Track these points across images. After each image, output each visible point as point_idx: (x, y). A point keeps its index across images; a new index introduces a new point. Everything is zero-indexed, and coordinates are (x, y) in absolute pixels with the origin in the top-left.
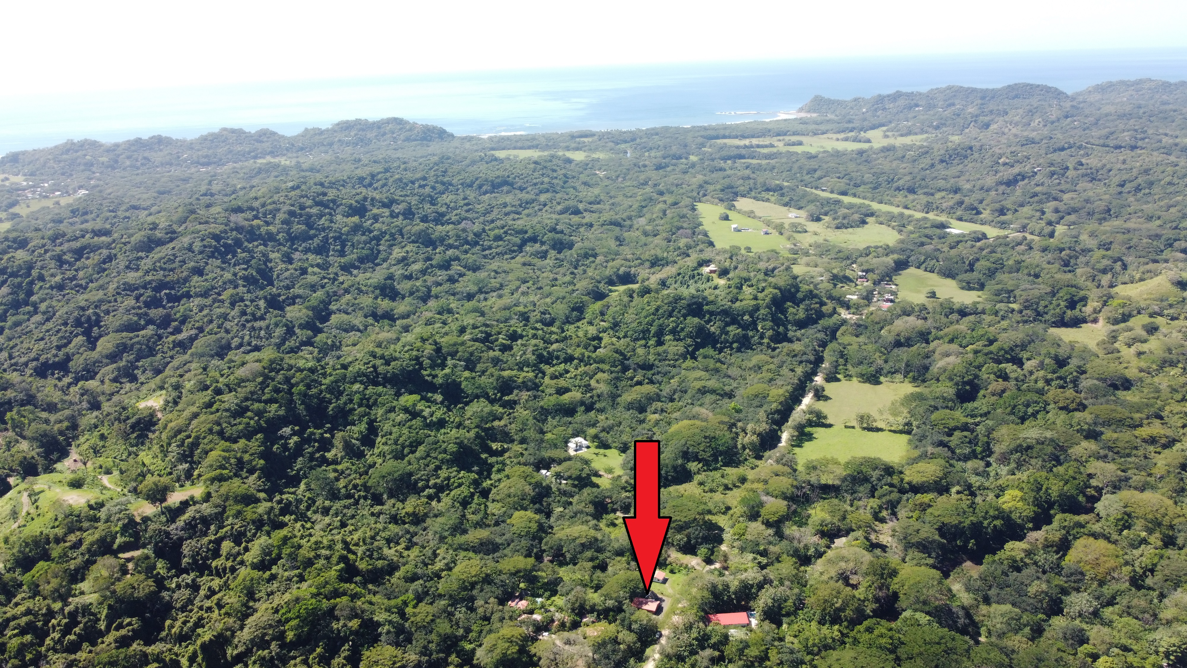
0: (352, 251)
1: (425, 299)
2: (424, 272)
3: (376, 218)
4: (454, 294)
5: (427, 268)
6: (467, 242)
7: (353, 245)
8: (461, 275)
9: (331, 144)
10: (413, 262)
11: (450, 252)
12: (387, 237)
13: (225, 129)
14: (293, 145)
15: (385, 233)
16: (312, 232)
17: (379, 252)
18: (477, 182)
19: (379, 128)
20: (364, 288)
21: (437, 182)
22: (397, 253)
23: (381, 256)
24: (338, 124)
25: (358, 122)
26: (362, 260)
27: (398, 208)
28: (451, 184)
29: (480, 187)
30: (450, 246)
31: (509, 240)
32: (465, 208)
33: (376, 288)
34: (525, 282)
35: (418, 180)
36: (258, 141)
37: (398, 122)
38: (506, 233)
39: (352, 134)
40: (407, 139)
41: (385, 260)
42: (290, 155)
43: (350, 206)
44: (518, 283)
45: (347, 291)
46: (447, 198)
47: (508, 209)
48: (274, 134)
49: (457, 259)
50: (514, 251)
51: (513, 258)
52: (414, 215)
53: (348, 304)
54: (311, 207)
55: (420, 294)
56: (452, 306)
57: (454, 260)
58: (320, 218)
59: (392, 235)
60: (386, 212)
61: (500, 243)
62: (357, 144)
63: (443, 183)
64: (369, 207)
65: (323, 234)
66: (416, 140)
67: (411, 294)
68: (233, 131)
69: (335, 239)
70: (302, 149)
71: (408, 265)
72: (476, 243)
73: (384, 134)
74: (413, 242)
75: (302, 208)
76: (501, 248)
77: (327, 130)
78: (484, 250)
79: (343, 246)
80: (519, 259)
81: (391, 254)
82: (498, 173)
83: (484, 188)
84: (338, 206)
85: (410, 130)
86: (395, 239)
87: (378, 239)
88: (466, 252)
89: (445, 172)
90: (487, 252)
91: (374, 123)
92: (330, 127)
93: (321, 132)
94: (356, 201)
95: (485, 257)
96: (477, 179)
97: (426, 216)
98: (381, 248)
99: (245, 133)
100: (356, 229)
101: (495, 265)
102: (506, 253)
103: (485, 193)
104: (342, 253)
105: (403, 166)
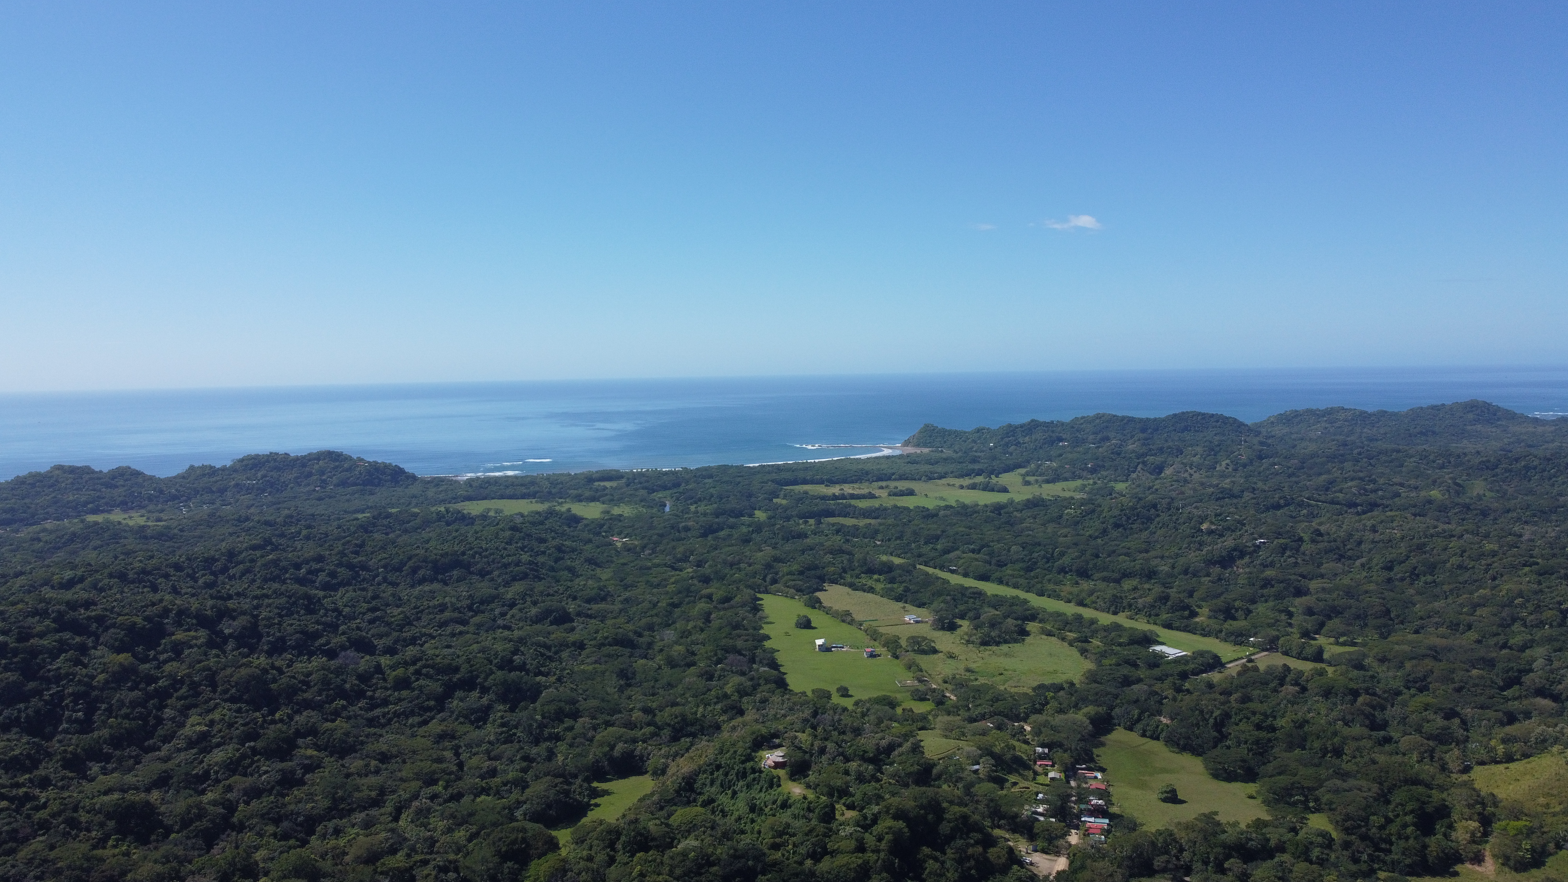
0: (104, 723)
1: (209, 839)
2: (233, 767)
3: (177, 650)
4: (277, 821)
5: (244, 756)
6: (342, 693)
7: (109, 711)
8: (309, 768)
9: (222, 491)
10: (218, 745)
11: (300, 719)
12: (184, 690)
13: (60, 468)
14: (161, 492)
15: (182, 682)
16: (32, 685)
17: (160, 721)
18: (410, 563)
19: (304, 465)
20: (84, 817)
21: (340, 565)
22: (194, 725)
23: (160, 732)
24: (242, 460)
25: (272, 457)
26: (117, 742)
27: (228, 628)
28: (364, 567)
29: (415, 570)
30: (308, 705)
31: (421, 688)
32: (369, 616)
33: (109, 816)
34: (431, 781)
35: (307, 562)
36: (108, 485)
37: (333, 457)
38: (418, 672)
39: (259, 475)
40: (343, 483)
41: (167, 739)
42: (151, 507)
43: (131, 629)
44: (415, 785)
45: (44, 826)
46: (342, 597)
47: (447, 615)
48: (137, 474)
49: (312, 731)
50: (429, 709)
51: (425, 723)
52: (260, 636)
53: (30, 862)
54: (41, 635)
55: (205, 823)
56: (259, 855)
57: (304, 736)
58: (54, 657)
59: (194, 686)
60: (202, 635)
61: (405, 693)
62: (264, 491)
63: (351, 567)
64: (170, 628)
65: (54, 689)
66: (355, 484)
67: (185, 823)
68: (73, 470)
69: (76, 697)
70: (174, 498)
71: (207, 750)
72: (361, 694)
73: (310, 475)
74: (233, 700)
75: (24, 636)
76: (405, 704)
77: (224, 469)
78: (372, 707)
79: (90, 710)
80: (435, 727)
81: (182, 725)
82: (446, 547)
83: (421, 573)
84: (107, 629)
85: (349, 470)
86: (198, 694)
87: (163, 695)
88: (336, 714)
89: (361, 546)
90: (377, 712)
91: (297, 459)
92: (229, 464)
93: (211, 471)
94: (146, 619)
95: (371, 722)
96: (410, 558)
97: (282, 639)
98: (168, 713)
99: (93, 472)
100: (121, 676)
101: (387, 740)
102: (412, 713)
103: (422, 581)
104: (85, 726)
105: (304, 532)
